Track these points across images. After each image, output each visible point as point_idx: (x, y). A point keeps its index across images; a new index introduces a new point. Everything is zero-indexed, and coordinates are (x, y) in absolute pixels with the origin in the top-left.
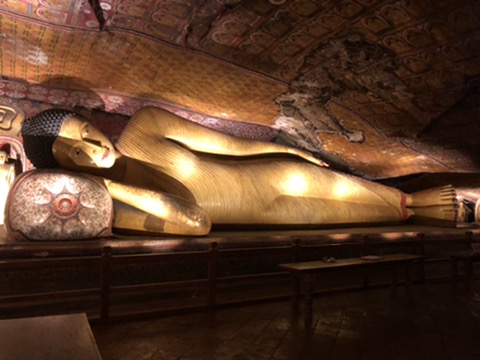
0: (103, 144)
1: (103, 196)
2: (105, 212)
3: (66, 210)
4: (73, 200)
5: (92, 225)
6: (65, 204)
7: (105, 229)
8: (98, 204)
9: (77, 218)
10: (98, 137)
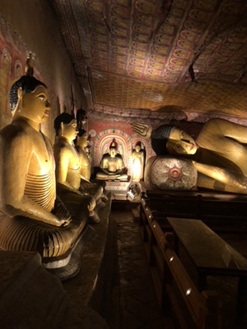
0: (191, 142)
1: (193, 170)
2: (194, 178)
3: (175, 176)
4: (179, 171)
5: (188, 184)
6: (175, 173)
7: (194, 187)
8: (190, 174)
9: (181, 180)
10: (188, 139)
